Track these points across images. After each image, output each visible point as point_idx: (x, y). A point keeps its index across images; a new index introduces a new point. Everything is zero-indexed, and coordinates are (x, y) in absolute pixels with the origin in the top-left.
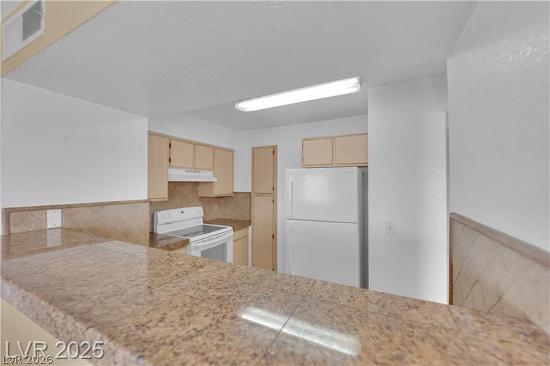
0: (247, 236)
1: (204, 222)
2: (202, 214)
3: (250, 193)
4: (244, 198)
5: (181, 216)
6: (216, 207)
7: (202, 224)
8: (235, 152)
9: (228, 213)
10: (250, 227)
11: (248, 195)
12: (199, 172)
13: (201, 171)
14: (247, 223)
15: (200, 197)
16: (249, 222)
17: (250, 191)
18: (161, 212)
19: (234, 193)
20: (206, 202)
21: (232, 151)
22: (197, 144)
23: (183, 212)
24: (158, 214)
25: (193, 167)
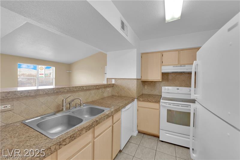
5: (177, 91)
12: (185, 66)
22: (182, 50)
23: (178, 89)
24: (163, 87)
25: (178, 63)
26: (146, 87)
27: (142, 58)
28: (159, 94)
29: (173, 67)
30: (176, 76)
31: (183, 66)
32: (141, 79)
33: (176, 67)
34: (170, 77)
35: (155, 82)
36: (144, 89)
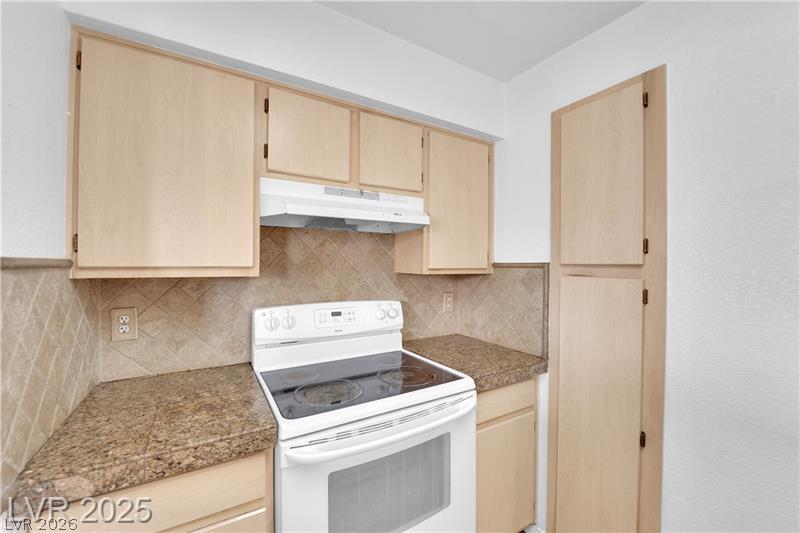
0: (533, 407)
1: (406, 344)
2: (399, 321)
3: (544, 267)
4: (523, 281)
5: (332, 325)
6: (447, 304)
7: (400, 348)
8: (497, 146)
9: (480, 322)
10: (544, 380)
11: (540, 271)
12: (377, 197)
13: (382, 195)
14: (533, 363)
15: (399, 274)
16: (541, 362)
17: (545, 259)
18: (267, 310)
19: (496, 266)
20: (418, 287)
21: (488, 143)
22: (367, 111)
23: (339, 314)
24: (258, 314)
25: (351, 179)
26: (125, 326)
27: (79, 67)
28: (230, 360)
29: (328, 191)
30: (322, 244)
31: (371, 197)
32: (68, 264)
33: (342, 193)
34: (295, 251)
35: (201, 283)
36: (101, 343)
